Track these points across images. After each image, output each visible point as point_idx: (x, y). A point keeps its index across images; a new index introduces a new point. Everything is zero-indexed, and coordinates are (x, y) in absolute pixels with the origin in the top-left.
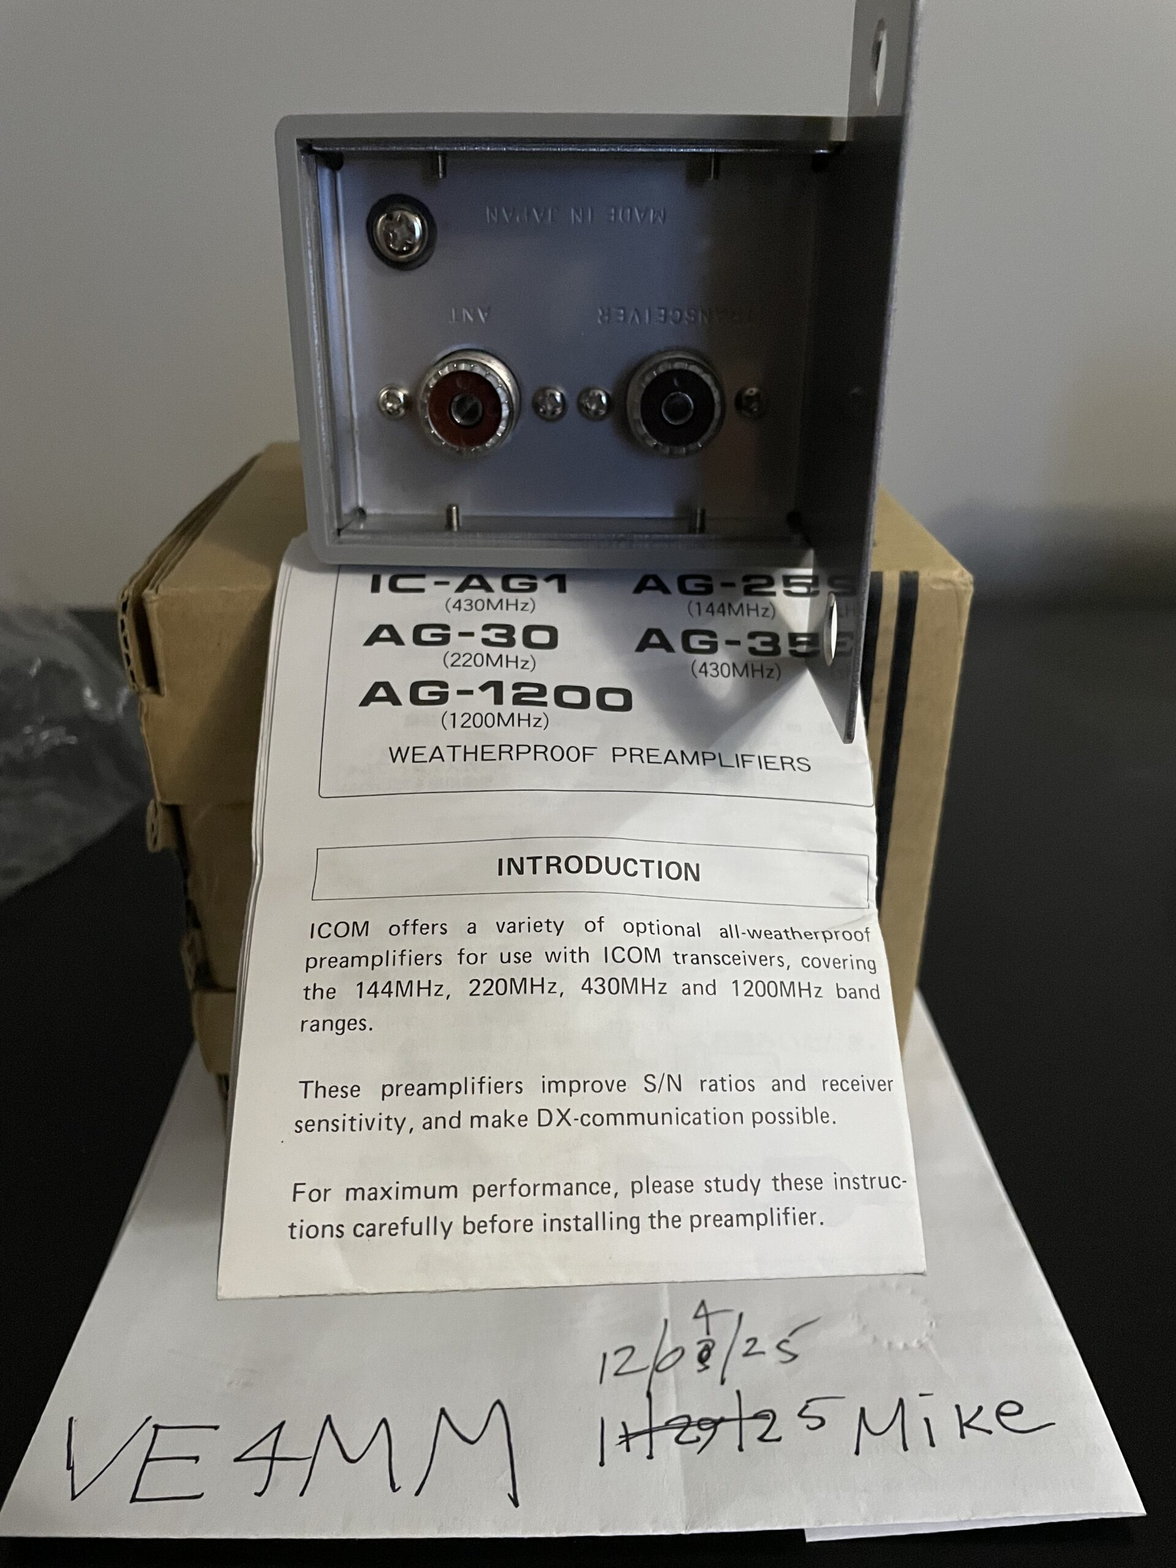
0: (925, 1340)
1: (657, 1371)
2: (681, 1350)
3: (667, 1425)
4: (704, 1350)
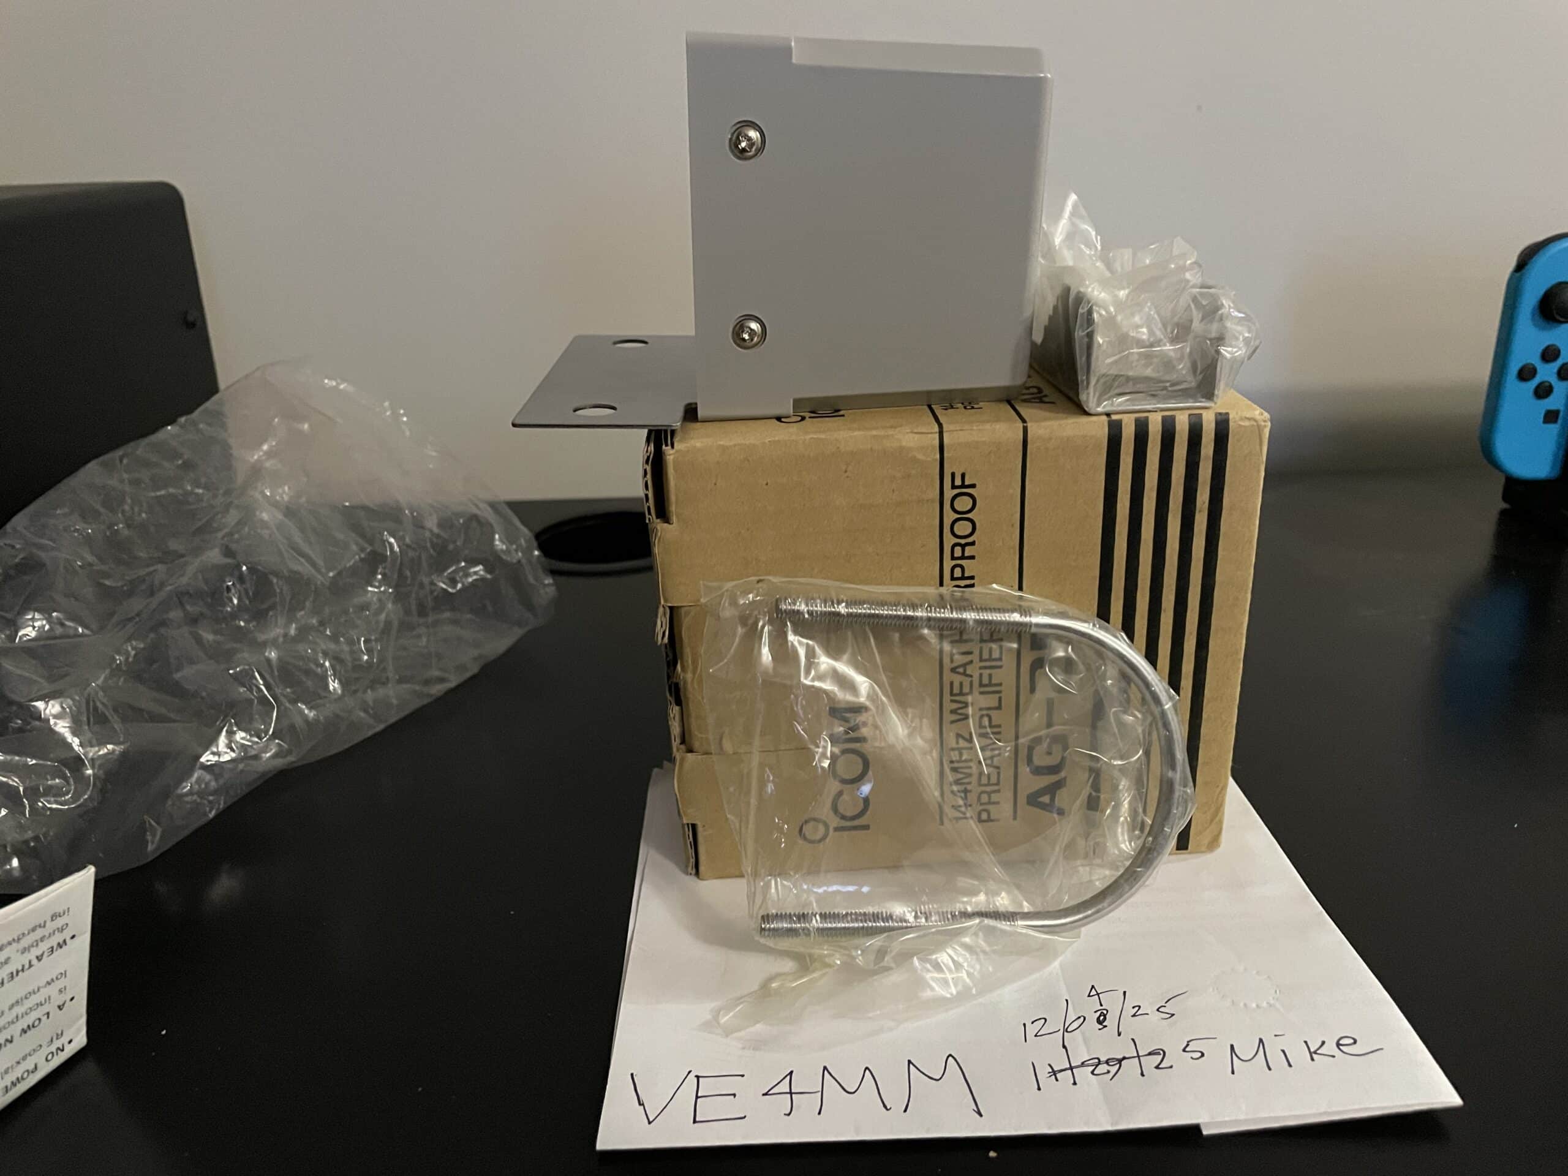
0: (1272, 1002)
1: (1067, 1031)
2: (1082, 1018)
3: (1083, 1064)
4: (1100, 1016)
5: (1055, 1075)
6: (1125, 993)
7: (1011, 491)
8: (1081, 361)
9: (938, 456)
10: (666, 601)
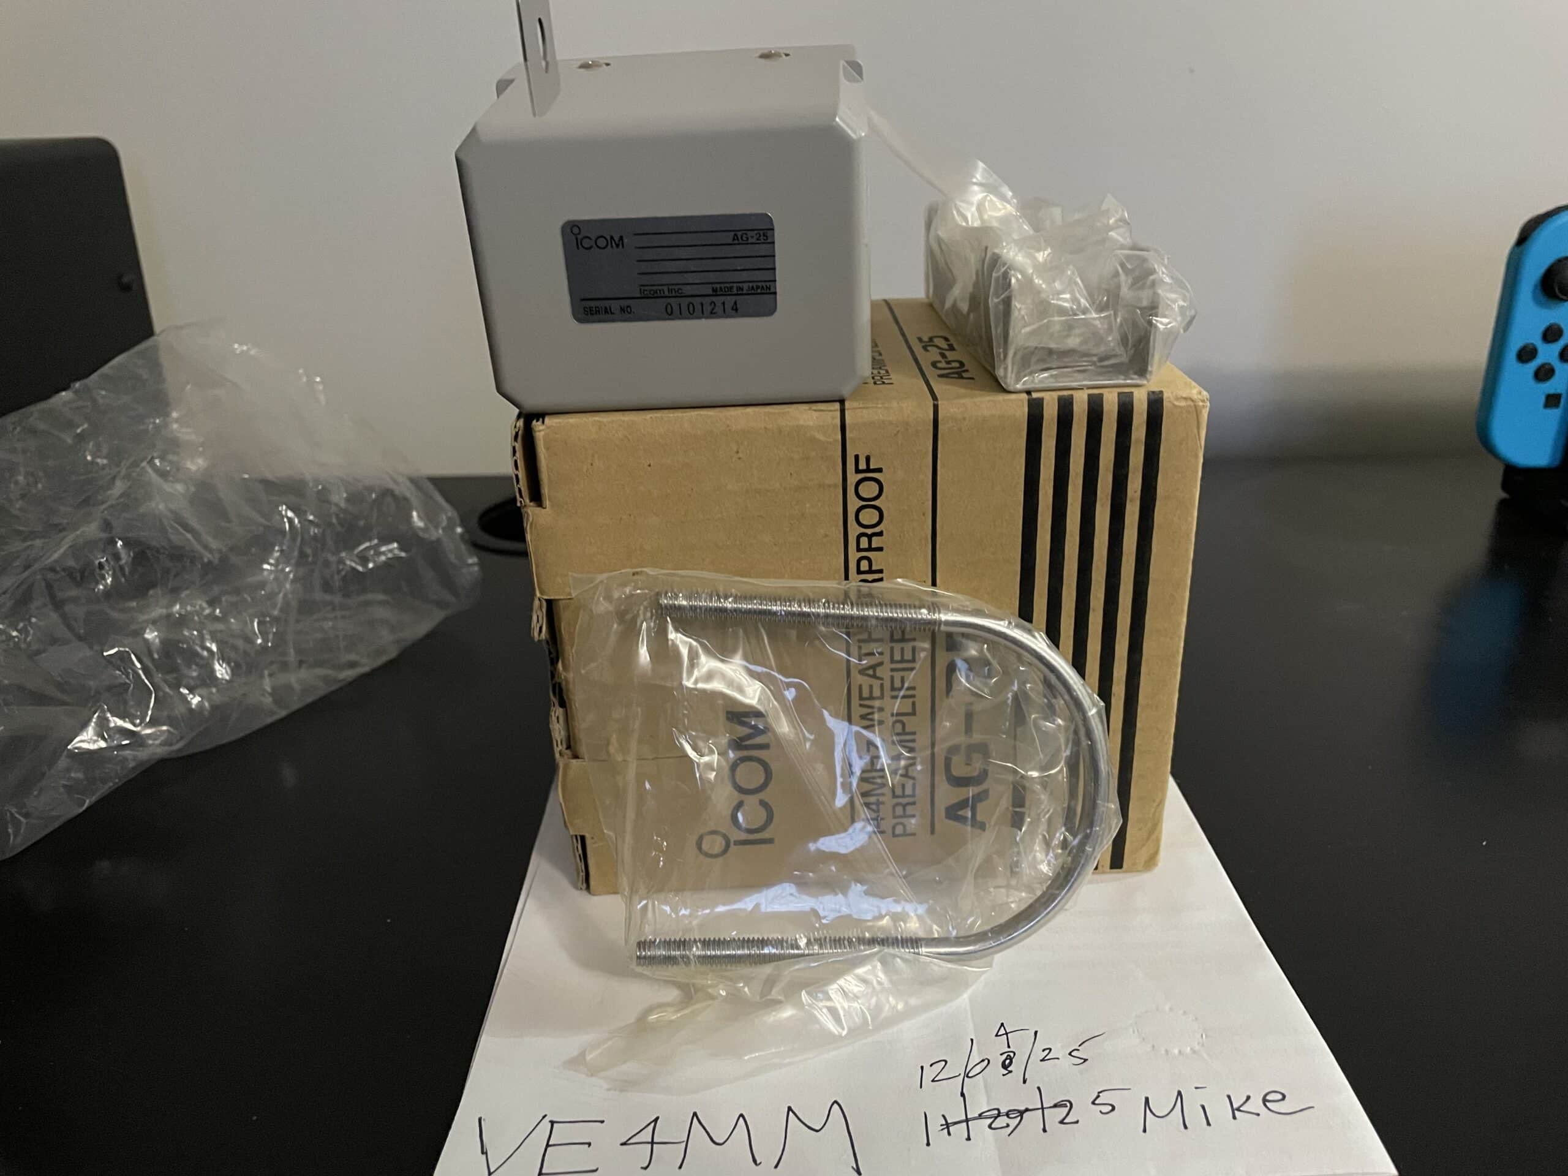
0: (1197, 1047)
1: (968, 1077)
2: (986, 1061)
3: (980, 1116)
4: (1006, 1059)
5: (948, 1128)
6: (1036, 1033)
7: (921, 476)
8: (996, 331)
9: (839, 437)
10: (542, 593)
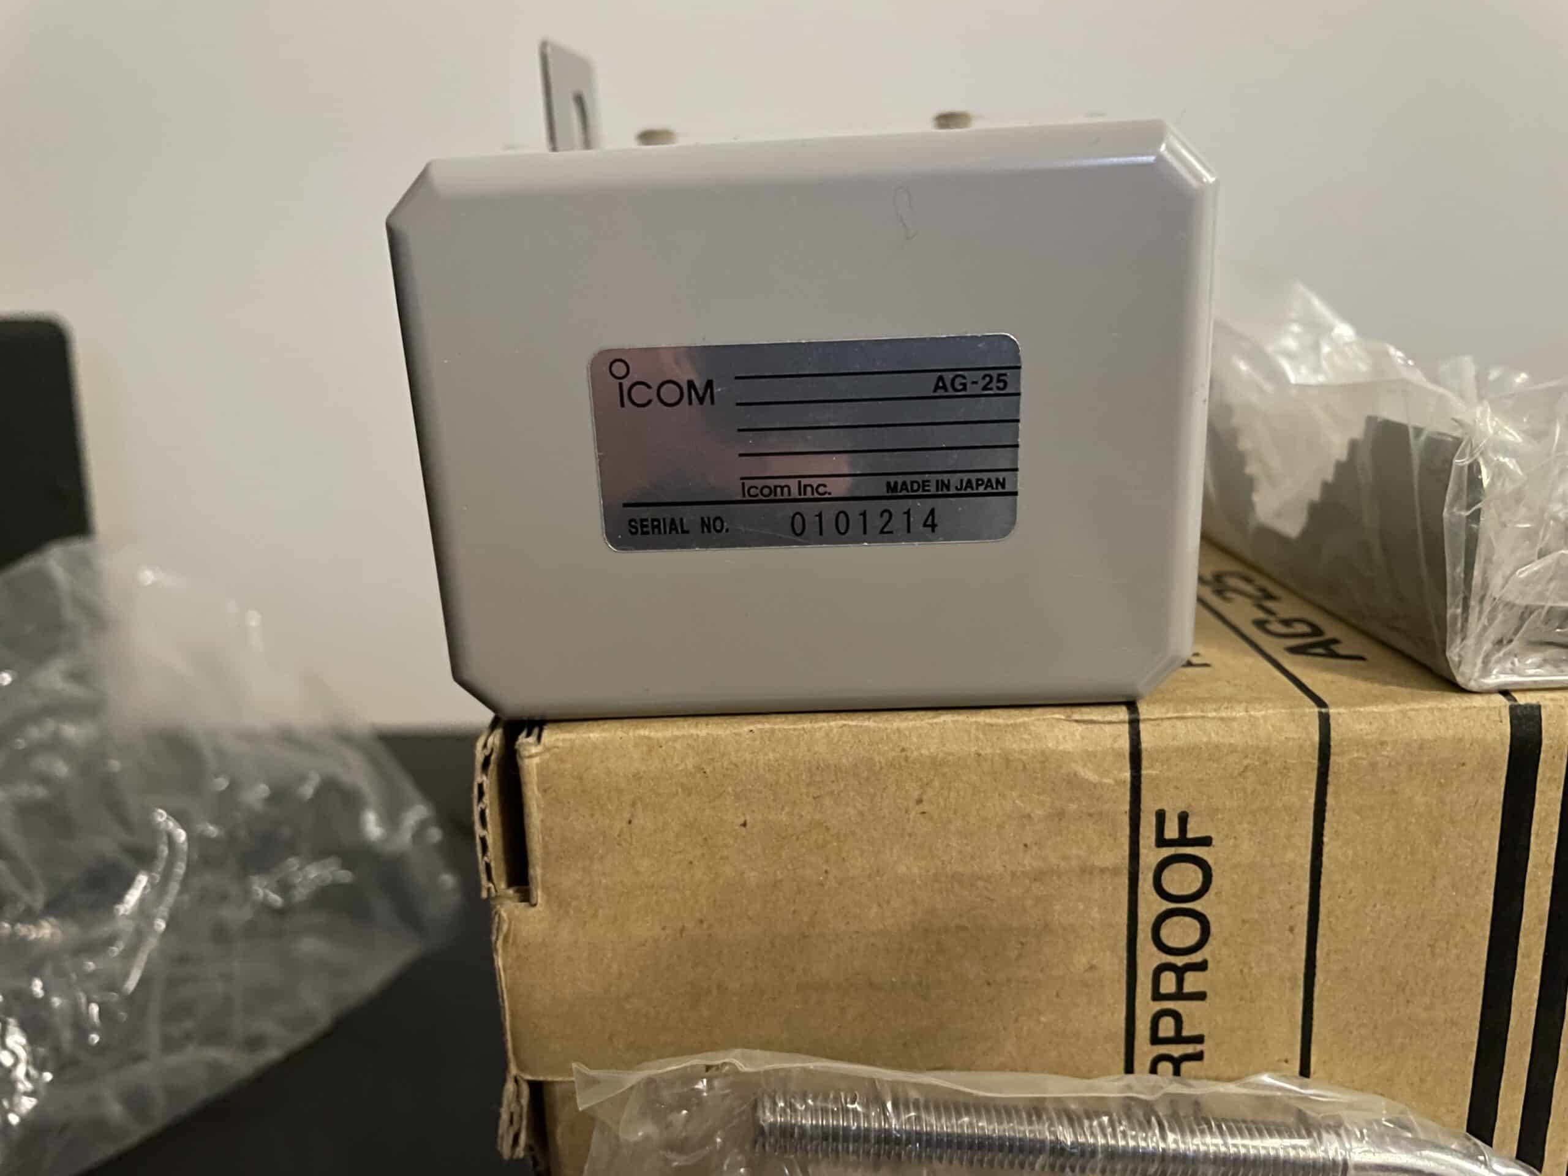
7: (1290, 855)
8: (1454, 571)
9: (1127, 775)
10: (521, 1067)
